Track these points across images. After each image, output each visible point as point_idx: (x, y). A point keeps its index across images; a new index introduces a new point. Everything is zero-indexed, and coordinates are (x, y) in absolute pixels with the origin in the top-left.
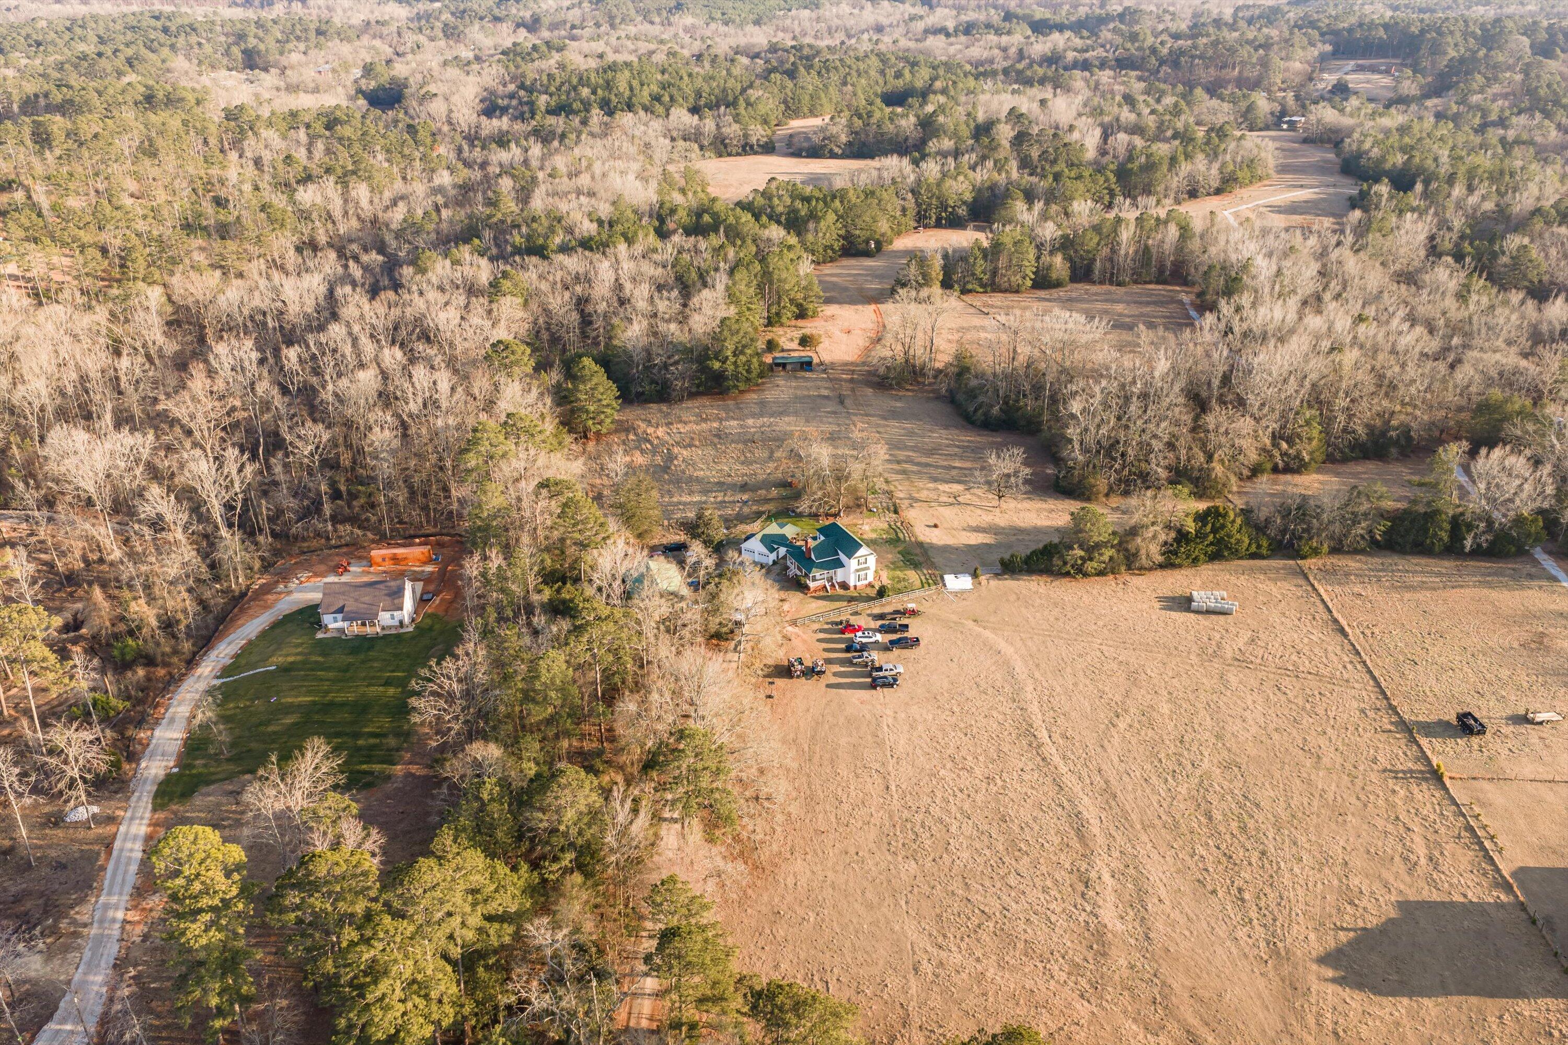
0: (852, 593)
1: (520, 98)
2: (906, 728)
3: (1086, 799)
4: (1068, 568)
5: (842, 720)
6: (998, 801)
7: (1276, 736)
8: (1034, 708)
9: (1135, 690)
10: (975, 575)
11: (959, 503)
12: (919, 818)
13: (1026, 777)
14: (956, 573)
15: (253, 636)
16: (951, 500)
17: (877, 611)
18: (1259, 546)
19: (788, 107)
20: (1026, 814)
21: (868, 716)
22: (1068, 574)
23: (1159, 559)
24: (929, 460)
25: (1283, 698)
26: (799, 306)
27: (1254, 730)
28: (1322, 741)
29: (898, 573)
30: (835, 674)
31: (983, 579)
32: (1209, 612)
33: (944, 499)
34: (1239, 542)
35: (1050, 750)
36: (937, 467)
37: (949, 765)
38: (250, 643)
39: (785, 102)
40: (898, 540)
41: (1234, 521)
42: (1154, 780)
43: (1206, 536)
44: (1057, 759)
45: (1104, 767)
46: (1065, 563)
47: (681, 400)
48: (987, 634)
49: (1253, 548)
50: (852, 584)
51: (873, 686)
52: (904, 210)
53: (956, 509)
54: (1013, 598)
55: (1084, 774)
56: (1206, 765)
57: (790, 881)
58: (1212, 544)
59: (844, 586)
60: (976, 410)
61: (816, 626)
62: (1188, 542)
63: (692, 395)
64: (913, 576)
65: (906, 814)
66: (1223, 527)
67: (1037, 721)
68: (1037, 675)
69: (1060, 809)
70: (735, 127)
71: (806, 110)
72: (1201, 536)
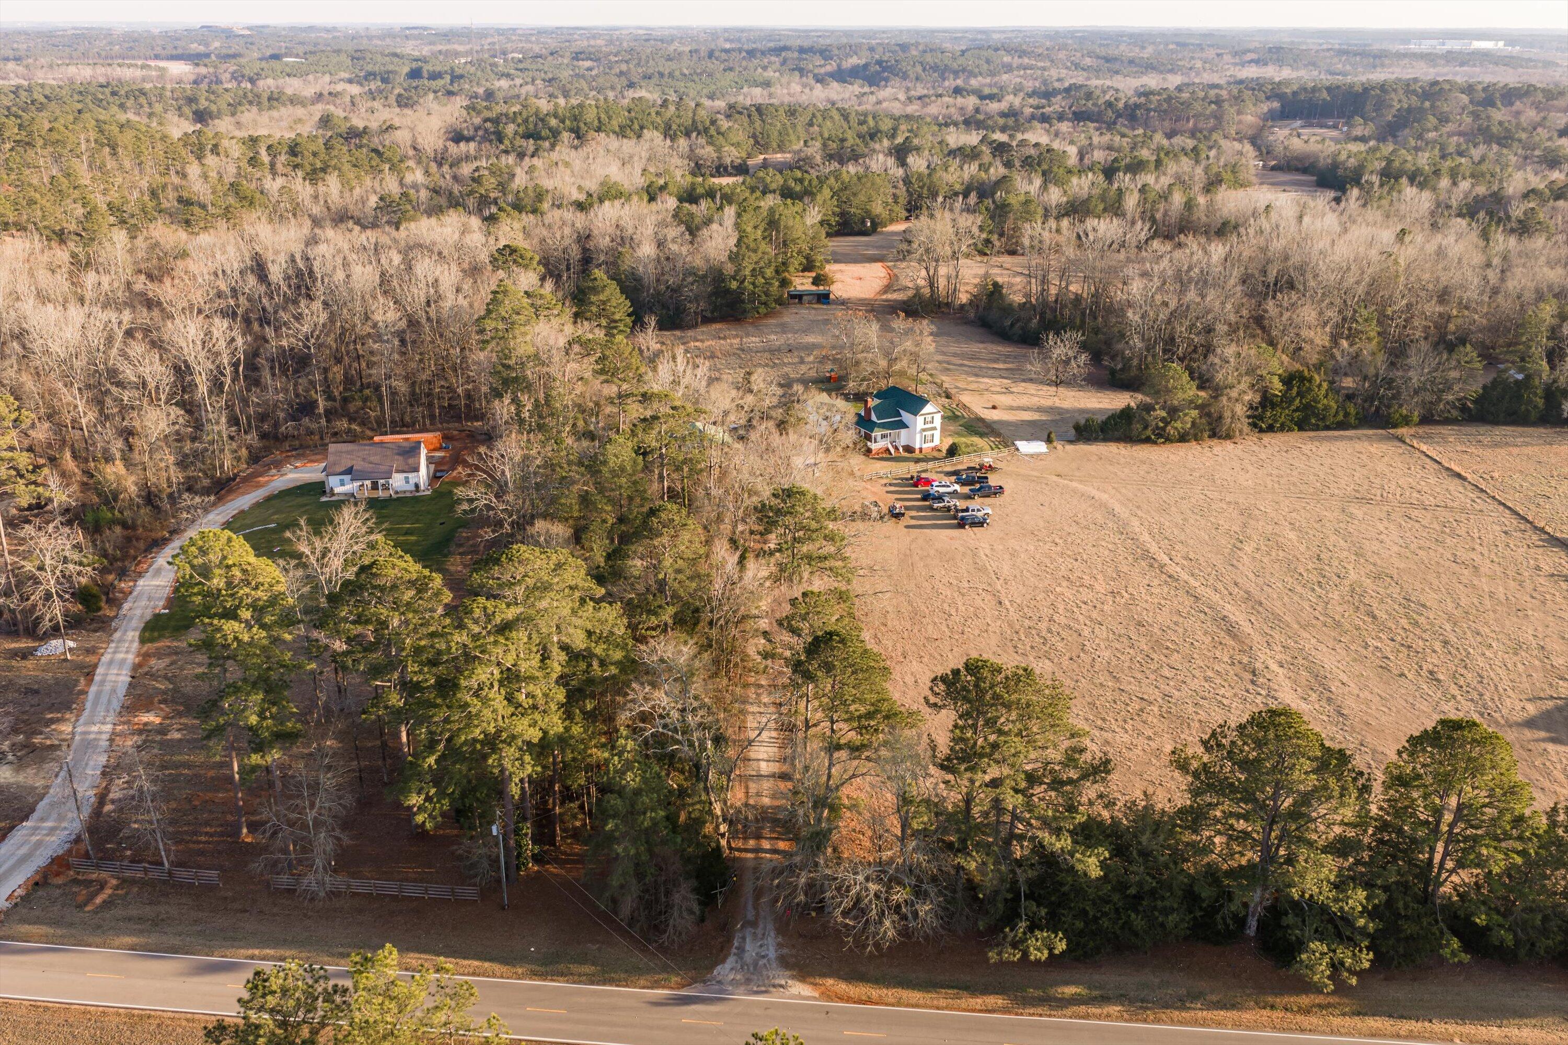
0: (917, 454)
1: (486, 130)
2: (1007, 557)
3: (1228, 606)
4: (1149, 432)
5: (932, 552)
6: (1130, 610)
7: (1421, 553)
8: (1146, 537)
9: (1252, 522)
10: (1049, 440)
11: (1012, 392)
12: (1043, 626)
13: (1156, 591)
14: (1027, 440)
15: (246, 507)
16: (1002, 390)
17: (949, 469)
18: (1347, 415)
19: (757, 142)
20: (1164, 618)
21: (961, 549)
22: (1148, 440)
23: (1245, 422)
24: (971, 363)
25: (1417, 525)
26: (807, 258)
27: (1395, 549)
28: (1473, 555)
29: (964, 439)
31: (1058, 444)
33: (994, 389)
34: (1326, 408)
35: (1174, 569)
37: (1065, 584)
38: (242, 512)
39: (754, 136)
40: (957, 417)
41: (1320, 386)
42: (1299, 589)
43: (1294, 399)
44: (1184, 576)
45: (1239, 580)
46: (1146, 428)
47: (695, 326)
48: (1075, 484)
49: (1340, 417)
50: (917, 446)
51: (961, 526)
52: (895, 196)
53: (1009, 396)
54: (1094, 458)
55: (1219, 586)
56: (1353, 576)
57: (909, 680)
58: (1297, 410)
59: (909, 449)
60: (1012, 325)
61: (884, 481)
62: (1273, 406)
63: (707, 321)
64: (979, 442)
65: (1027, 623)
66: (1310, 390)
67: (1153, 548)
68: (1139, 513)
69: (1202, 616)
70: (709, 149)
71: (775, 145)
72: (1286, 399)
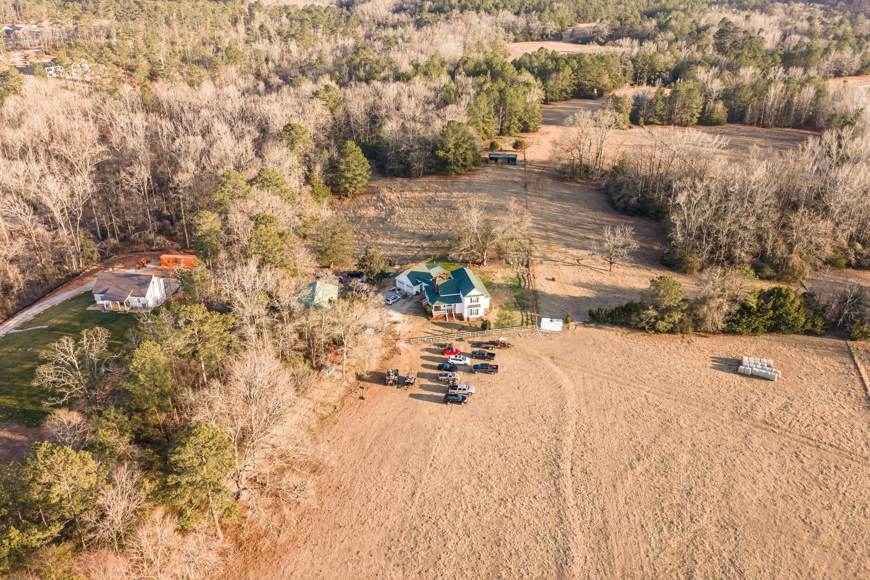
0: (465, 323)
2: (455, 441)
3: (580, 535)
4: (643, 324)
5: (407, 426)
6: (501, 523)
7: (781, 503)
8: (569, 441)
9: (663, 437)
10: (566, 321)
11: (580, 265)
12: (426, 527)
13: (535, 504)
14: (552, 317)
15: (57, 304)
16: (575, 262)
17: (477, 340)
18: (814, 325)
19: (579, 16)
20: (519, 542)
21: (429, 426)
22: (643, 329)
23: (721, 325)
24: (571, 232)
25: (799, 466)
26: (525, 123)
27: (761, 493)
28: (825, 516)
29: (507, 312)
30: (421, 387)
31: (572, 325)
32: (754, 376)
33: (569, 260)
34: (795, 319)
35: (567, 483)
36: (575, 237)
37: (474, 481)
38: (54, 306)
39: (578, 12)
40: (519, 287)
41: (793, 302)
42: (650, 528)
43: (767, 311)
44: (569, 492)
45: (609, 507)
46: (642, 320)
47: (418, 177)
48: (558, 370)
49: (809, 326)
50: (465, 316)
51: (446, 401)
53: (575, 269)
54: (590, 342)
55: (588, 511)
56: (704, 521)
57: (290, 568)
58: (771, 318)
59: (460, 317)
60: (619, 200)
61: (426, 346)
62: (750, 314)
63: (426, 174)
64: (517, 315)
65: (417, 522)
66: (783, 306)
67: (566, 454)
68: (584, 411)
69: (552, 542)
70: (538, 23)
71: (591, 18)
72: (761, 310)
